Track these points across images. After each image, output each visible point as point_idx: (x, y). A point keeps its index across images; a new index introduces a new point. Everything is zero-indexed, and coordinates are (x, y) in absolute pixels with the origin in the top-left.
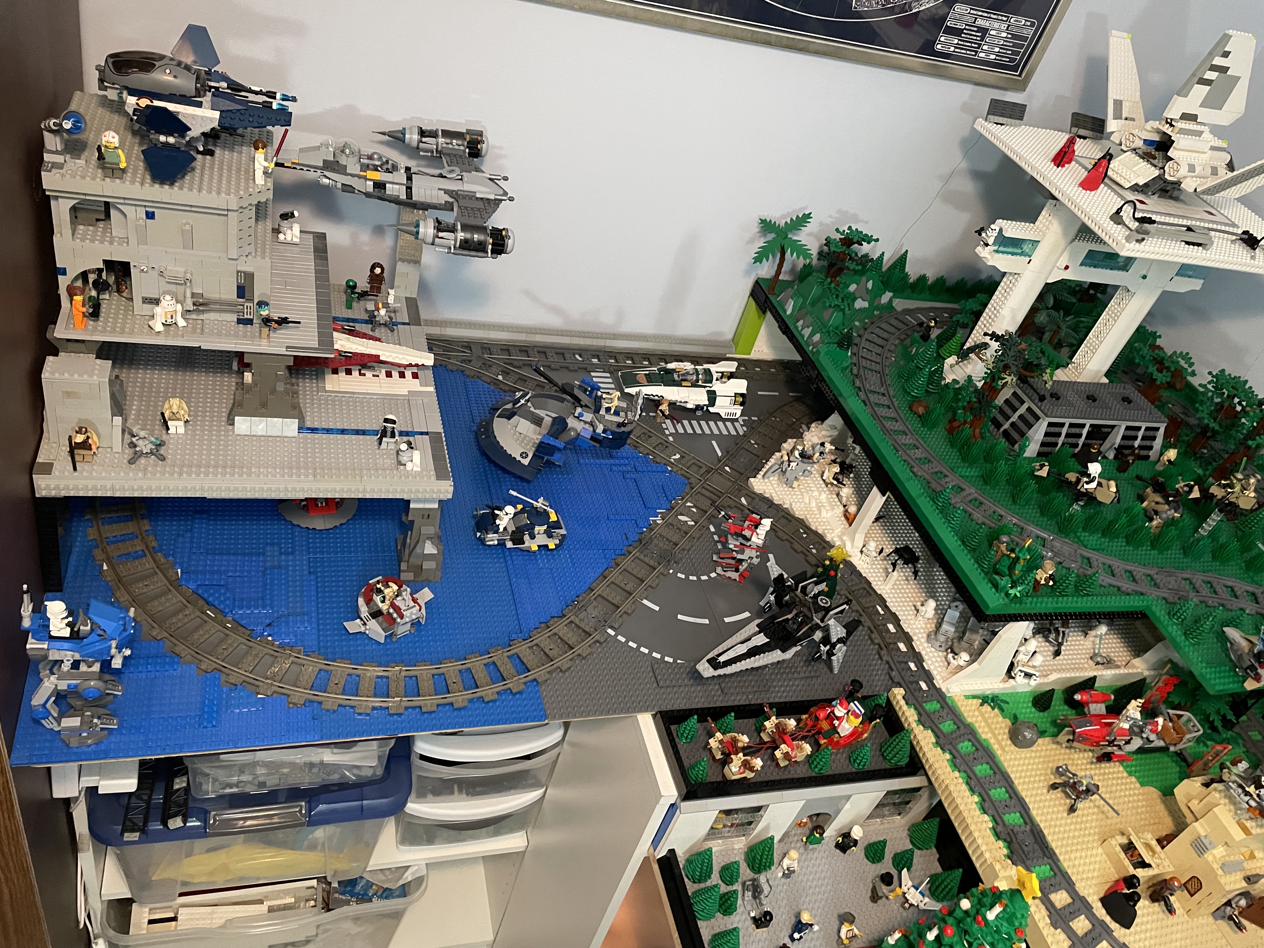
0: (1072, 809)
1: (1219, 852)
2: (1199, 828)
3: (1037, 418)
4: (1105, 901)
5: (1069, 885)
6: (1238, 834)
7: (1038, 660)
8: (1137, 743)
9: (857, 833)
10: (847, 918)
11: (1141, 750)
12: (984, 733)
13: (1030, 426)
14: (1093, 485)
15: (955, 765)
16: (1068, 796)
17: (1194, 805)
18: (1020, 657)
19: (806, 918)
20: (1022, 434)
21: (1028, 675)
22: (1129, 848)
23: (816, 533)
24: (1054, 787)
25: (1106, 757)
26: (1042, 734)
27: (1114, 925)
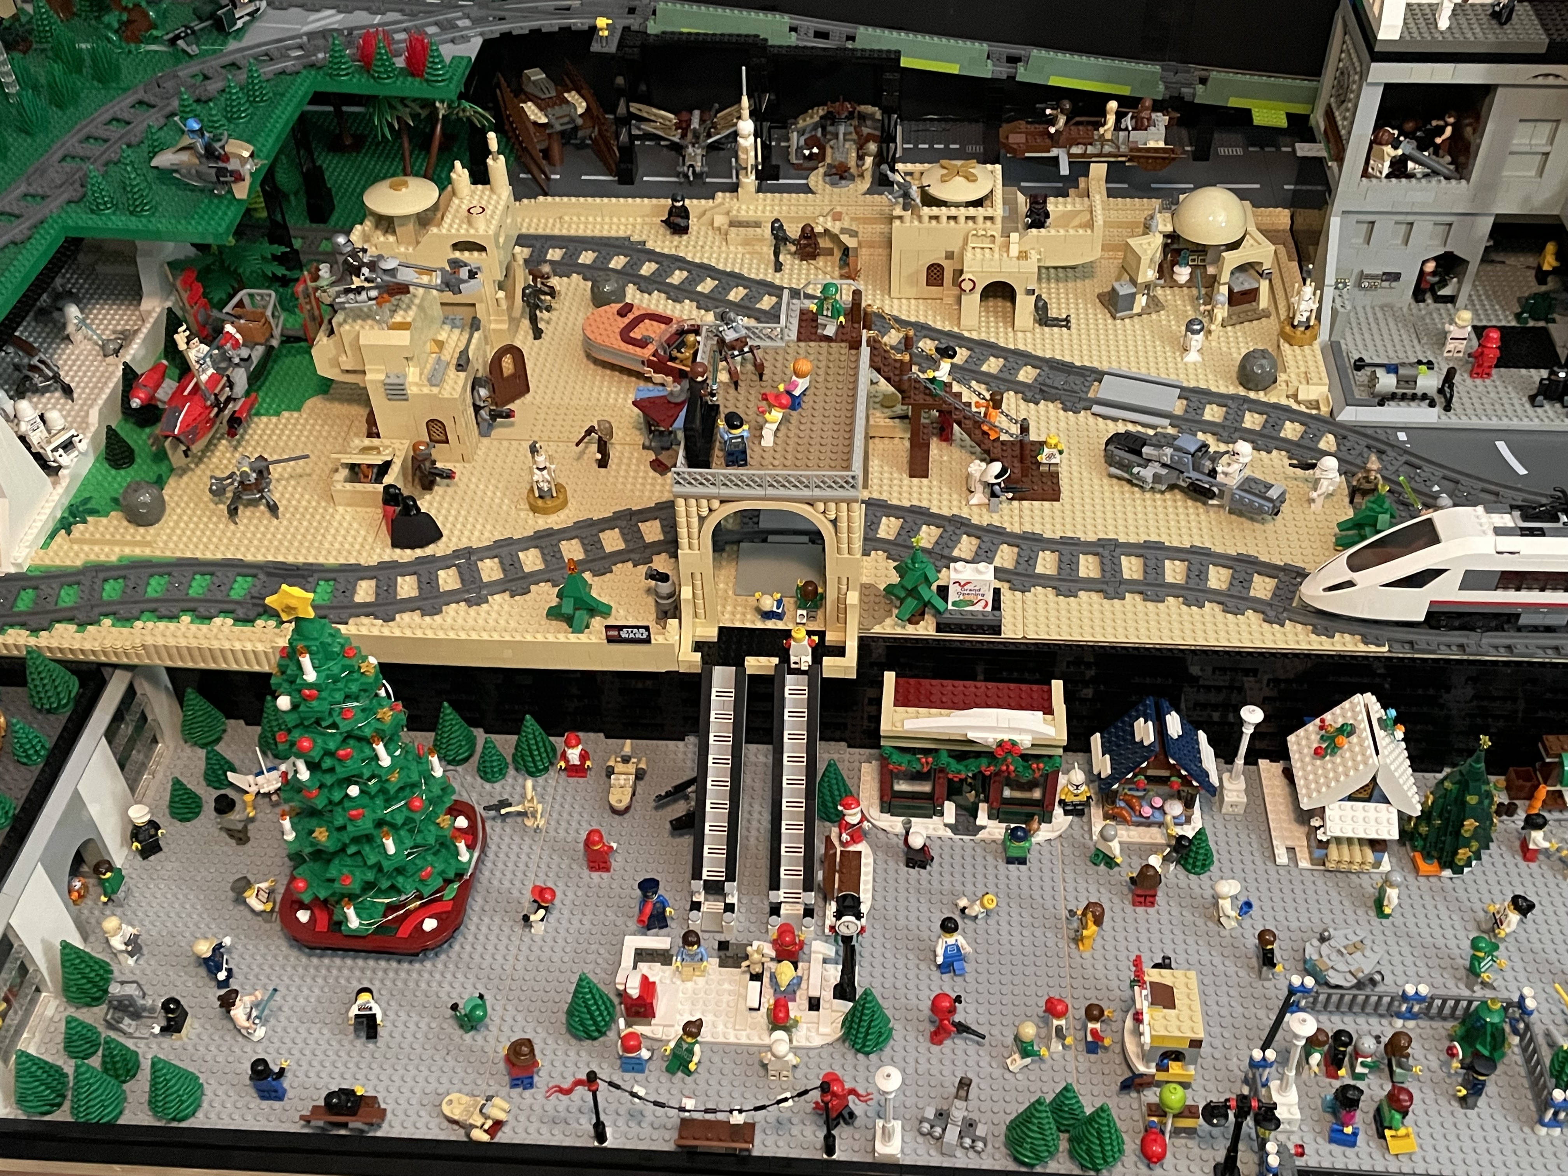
0: (273, 509)
1: (413, 375)
2: (374, 377)
4: (397, 543)
5: (357, 572)
6: (402, 338)
7: (55, 417)
8: (240, 377)
9: (139, 814)
10: (242, 886)
11: (256, 378)
12: (111, 555)
15: (125, 619)
16: (254, 503)
17: (347, 362)
18: (35, 438)
19: (204, 949)
21: (68, 446)
22: (356, 472)
24: (233, 512)
25: (235, 424)
26: (160, 482)
27: (429, 550)
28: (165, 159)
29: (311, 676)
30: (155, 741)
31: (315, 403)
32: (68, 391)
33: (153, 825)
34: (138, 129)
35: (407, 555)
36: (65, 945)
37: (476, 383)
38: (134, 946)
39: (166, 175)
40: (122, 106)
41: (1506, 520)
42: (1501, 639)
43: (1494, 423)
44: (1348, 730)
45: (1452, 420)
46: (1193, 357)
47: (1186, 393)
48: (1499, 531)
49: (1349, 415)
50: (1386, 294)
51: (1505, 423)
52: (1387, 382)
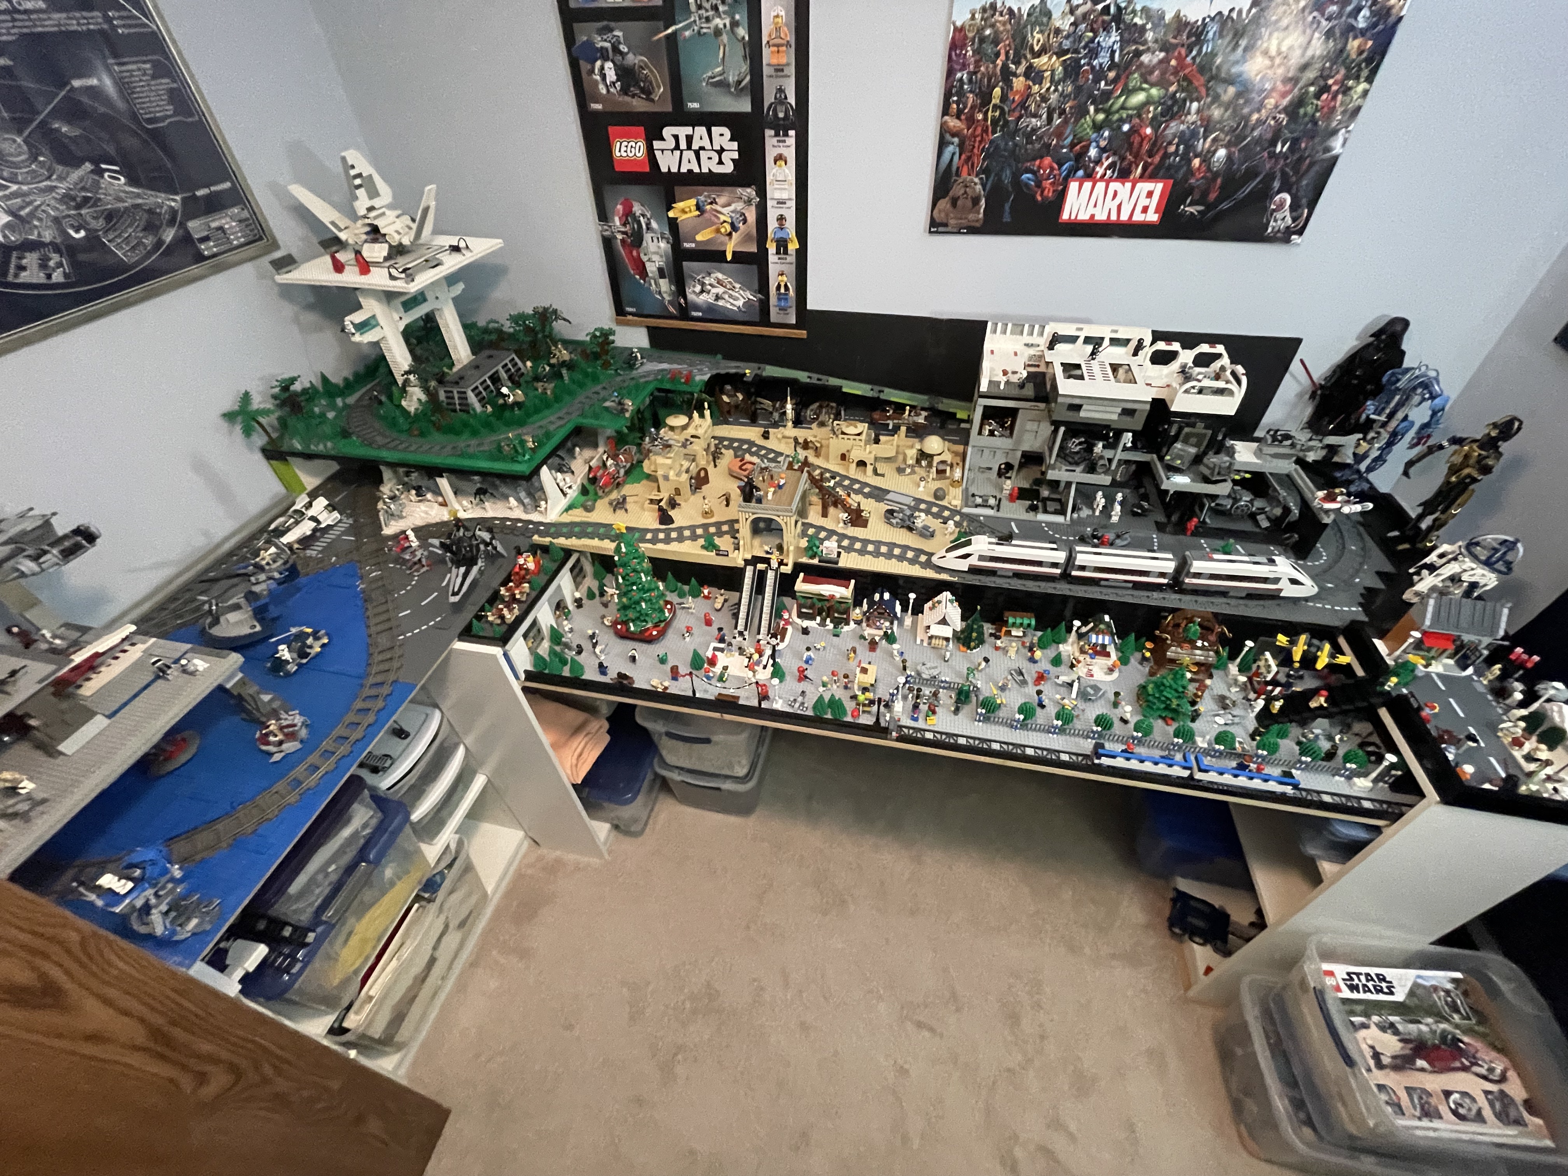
0: (626, 510)
1: (672, 474)
2: (660, 473)
3: (465, 393)
4: (661, 523)
5: (647, 531)
6: (669, 461)
7: (568, 479)
8: (622, 472)
9: (578, 595)
10: (603, 617)
11: (628, 473)
12: (577, 520)
13: (466, 399)
14: (512, 397)
15: (579, 537)
16: (621, 508)
17: (653, 468)
18: (561, 484)
19: (590, 632)
20: (468, 405)
21: (570, 487)
22: (652, 501)
23: (437, 524)
24: (614, 510)
25: (618, 484)
26: (595, 501)
27: (671, 526)
28: (608, 404)
29: (624, 550)
30: (584, 577)
31: (644, 482)
32: (573, 472)
33: (581, 599)
34: (601, 396)
35: (663, 527)
36: (552, 626)
37: (691, 478)
38: (571, 630)
39: (607, 409)
40: (598, 388)
41: (994, 540)
42: (993, 579)
43: (1012, 516)
44: (939, 602)
45: (999, 515)
46: (921, 489)
47: (915, 499)
48: (990, 543)
49: (966, 510)
50: (988, 474)
51: (1015, 517)
52: (979, 500)
